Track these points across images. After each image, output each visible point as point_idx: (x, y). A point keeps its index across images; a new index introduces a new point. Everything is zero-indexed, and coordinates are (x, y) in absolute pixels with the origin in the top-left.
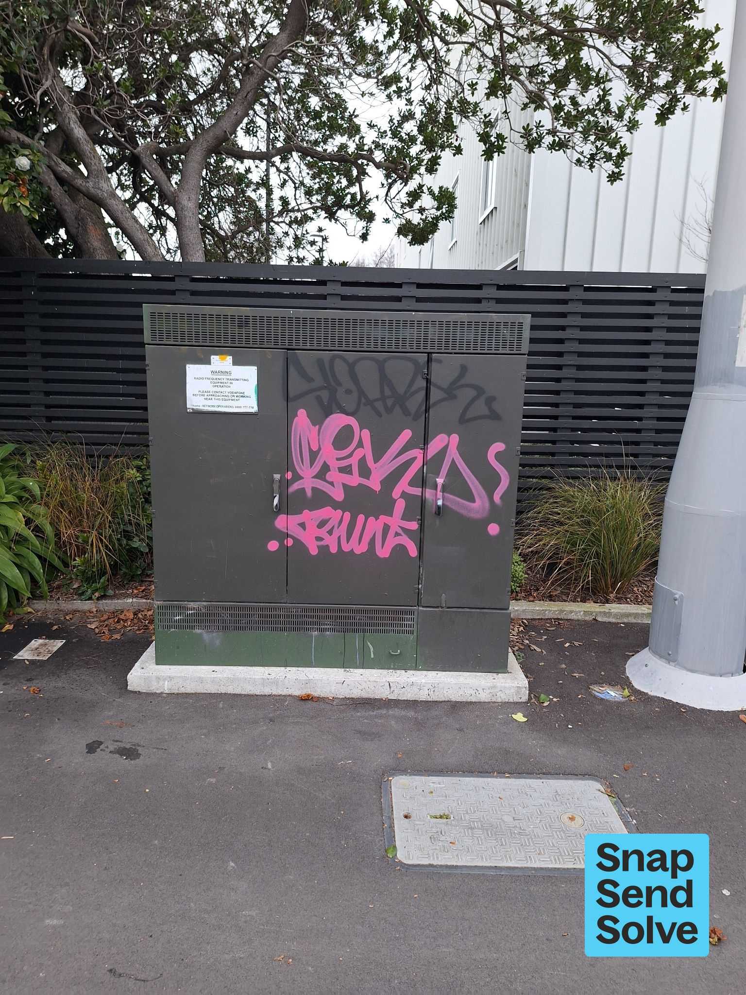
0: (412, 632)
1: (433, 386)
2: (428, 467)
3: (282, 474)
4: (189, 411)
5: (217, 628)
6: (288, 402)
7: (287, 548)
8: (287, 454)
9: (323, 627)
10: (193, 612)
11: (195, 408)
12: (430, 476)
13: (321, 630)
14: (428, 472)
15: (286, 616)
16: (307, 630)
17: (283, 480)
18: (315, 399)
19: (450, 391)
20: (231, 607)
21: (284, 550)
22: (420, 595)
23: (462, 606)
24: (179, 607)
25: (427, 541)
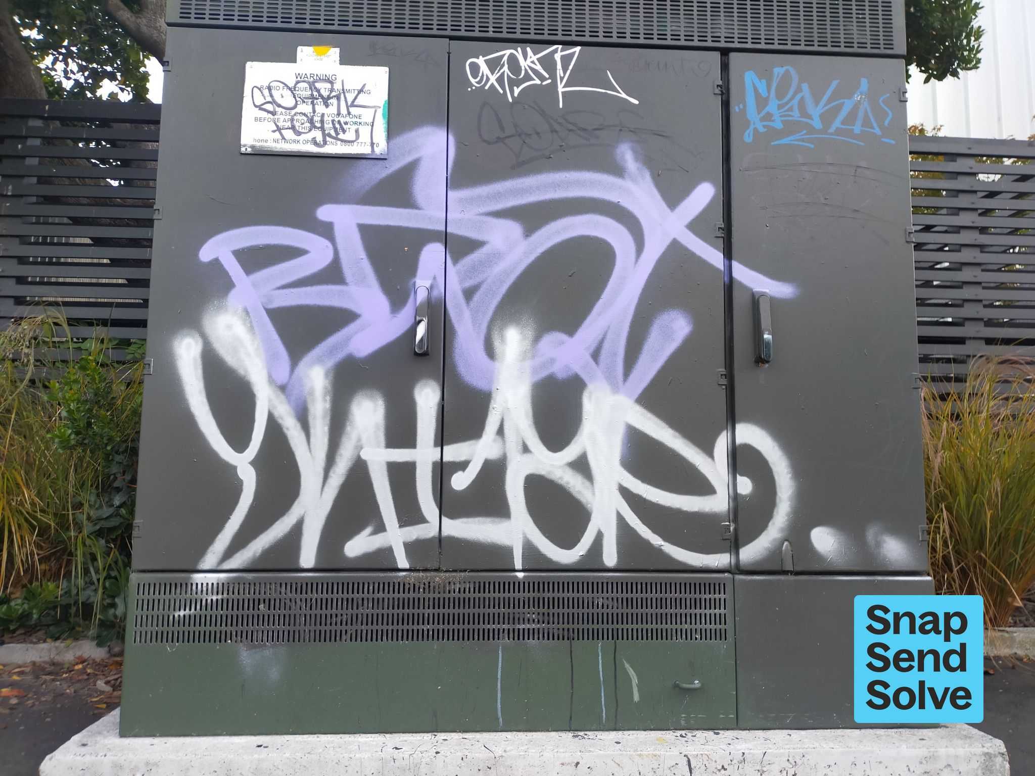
0: (721, 635)
1: (735, 108)
2: (735, 265)
3: (435, 278)
4: (243, 149)
5: (275, 637)
6: (451, 138)
7: (441, 440)
8: (445, 238)
9: (522, 627)
10: (220, 597)
11: (258, 144)
12: (740, 283)
13: (519, 635)
14: (735, 274)
15: (437, 603)
16: (486, 635)
17: (435, 293)
18: (502, 129)
19: (769, 117)
20: (311, 585)
21: (436, 445)
22: (735, 545)
23: (831, 569)
24: (186, 585)
25: (741, 421)
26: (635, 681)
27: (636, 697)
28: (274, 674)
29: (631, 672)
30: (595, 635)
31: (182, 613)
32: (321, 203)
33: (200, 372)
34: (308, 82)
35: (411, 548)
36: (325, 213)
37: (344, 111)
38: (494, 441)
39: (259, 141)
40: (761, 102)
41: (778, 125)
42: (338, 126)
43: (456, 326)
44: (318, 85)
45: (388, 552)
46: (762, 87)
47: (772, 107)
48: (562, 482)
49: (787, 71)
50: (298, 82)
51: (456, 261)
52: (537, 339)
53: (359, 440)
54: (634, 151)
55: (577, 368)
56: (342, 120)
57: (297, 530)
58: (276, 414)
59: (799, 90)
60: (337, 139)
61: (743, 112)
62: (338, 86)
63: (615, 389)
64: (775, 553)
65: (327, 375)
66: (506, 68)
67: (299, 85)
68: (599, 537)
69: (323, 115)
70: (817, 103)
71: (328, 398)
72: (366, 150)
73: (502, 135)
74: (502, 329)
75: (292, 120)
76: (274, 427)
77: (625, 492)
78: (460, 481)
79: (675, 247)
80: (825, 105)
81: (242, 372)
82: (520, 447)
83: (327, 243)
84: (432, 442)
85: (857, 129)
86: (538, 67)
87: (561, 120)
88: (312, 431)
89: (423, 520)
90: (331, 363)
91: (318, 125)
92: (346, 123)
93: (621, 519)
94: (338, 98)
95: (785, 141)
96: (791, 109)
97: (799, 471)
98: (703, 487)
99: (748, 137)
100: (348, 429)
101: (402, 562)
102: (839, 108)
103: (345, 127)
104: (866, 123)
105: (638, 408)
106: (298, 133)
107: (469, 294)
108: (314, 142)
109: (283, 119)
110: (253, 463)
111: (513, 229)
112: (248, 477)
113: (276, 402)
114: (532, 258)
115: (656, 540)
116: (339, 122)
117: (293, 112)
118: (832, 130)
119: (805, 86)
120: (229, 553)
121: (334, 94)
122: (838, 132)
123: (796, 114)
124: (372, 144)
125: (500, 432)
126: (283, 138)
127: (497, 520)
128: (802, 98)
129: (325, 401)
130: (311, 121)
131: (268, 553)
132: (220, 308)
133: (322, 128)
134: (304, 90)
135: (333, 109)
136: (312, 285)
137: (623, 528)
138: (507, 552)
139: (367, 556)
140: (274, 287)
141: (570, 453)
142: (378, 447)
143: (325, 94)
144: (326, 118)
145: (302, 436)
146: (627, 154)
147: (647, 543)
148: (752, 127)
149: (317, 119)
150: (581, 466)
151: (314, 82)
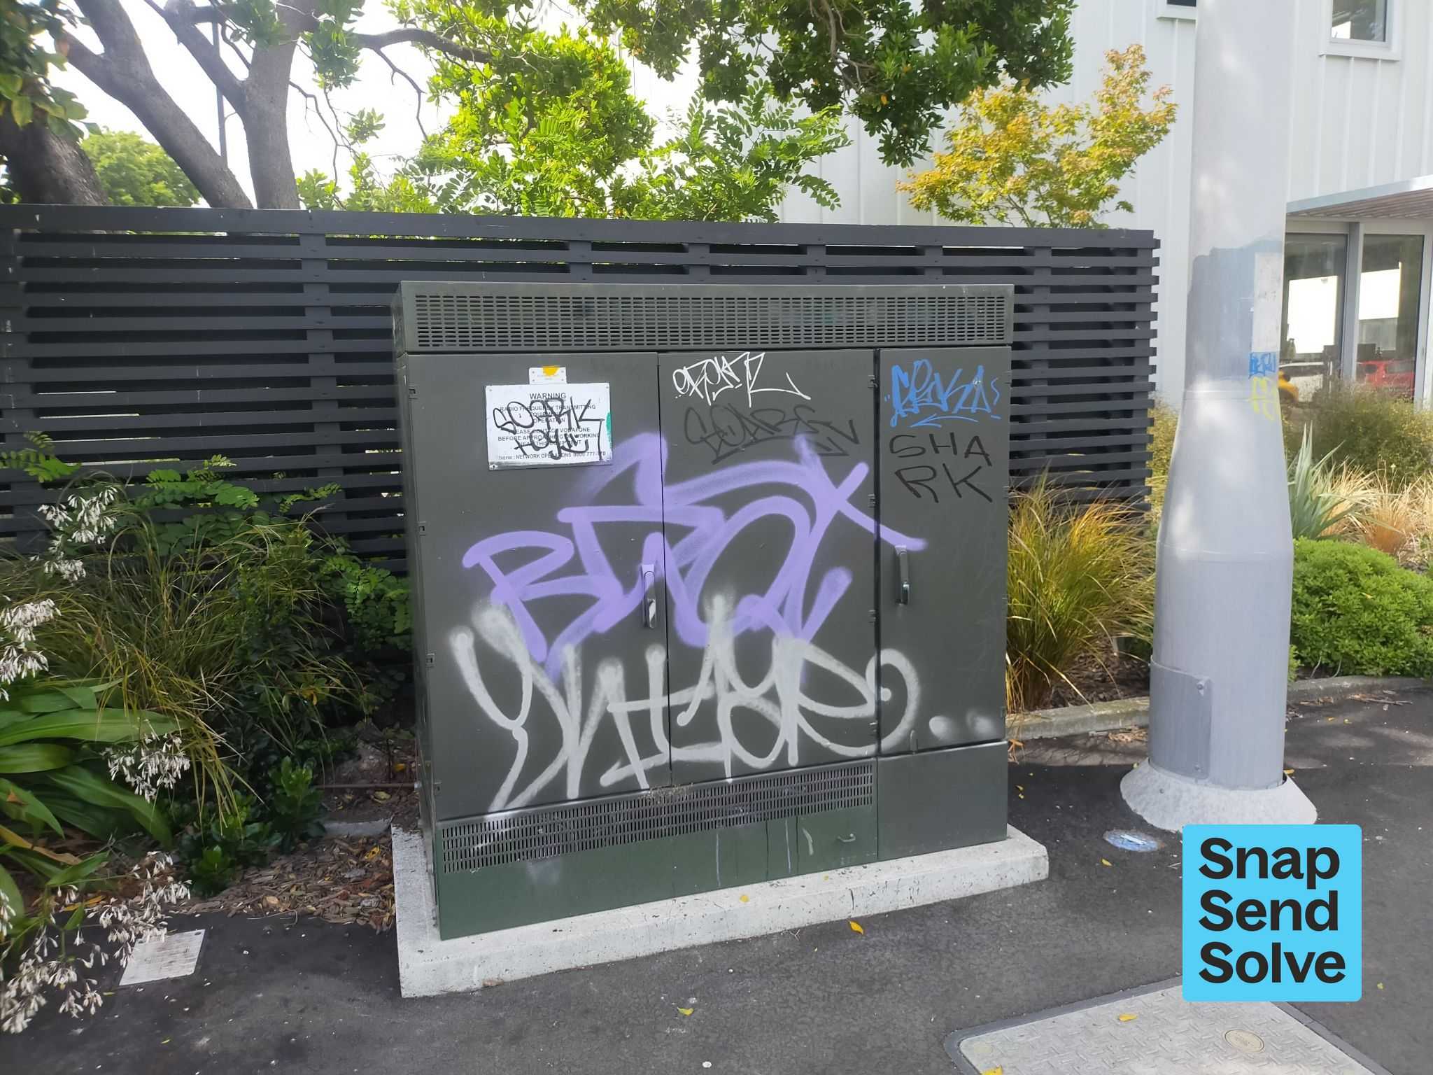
0: (869, 801)
1: (884, 399)
2: (882, 527)
3: (657, 562)
4: (491, 466)
5: (553, 851)
6: (663, 440)
7: (668, 690)
8: (663, 527)
9: (732, 816)
10: (508, 829)
11: (503, 461)
12: (886, 542)
13: (729, 823)
14: (882, 536)
15: (671, 809)
16: (707, 826)
17: (658, 573)
18: (705, 431)
19: (909, 404)
20: (576, 810)
21: (664, 694)
22: (879, 737)
23: (940, 745)
24: (481, 825)
25: (886, 647)
26: (810, 841)
27: (811, 851)
28: (555, 877)
29: (808, 836)
30: (782, 815)
31: (480, 846)
32: (561, 508)
33: (474, 660)
34: (542, 402)
35: (651, 774)
36: (564, 515)
37: (574, 425)
38: (708, 684)
39: (504, 458)
40: (904, 391)
41: (916, 410)
42: (570, 439)
43: (676, 599)
44: (550, 403)
45: (633, 779)
46: (905, 377)
47: (912, 396)
48: (758, 709)
49: (924, 363)
50: (532, 402)
51: (672, 544)
52: (737, 602)
53: (605, 698)
54: (809, 441)
55: (767, 622)
56: (574, 434)
57: (563, 772)
58: (539, 686)
59: (932, 379)
60: (569, 450)
61: (890, 401)
62: (567, 403)
63: (796, 634)
64: (906, 739)
65: (576, 651)
66: (705, 377)
67: (534, 405)
68: (786, 745)
69: (557, 431)
70: (945, 388)
71: (579, 668)
72: (596, 458)
73: (705, 436)
74: (711, 597)
75: (531, 437)
76: (538, 696)
77: (803, 710)
78: (683, 719)
79: (840, 518)
80: (953, 389)
81: (508, 656)
82: (727, 686)
83: (569, 542)
84: (661, 693)
85: (973, 409)
86: (732, 374)
87: (751, 418)
88: (568, 696)
89: (657, 752)
90: (579, 639)
91: (554, 440)
92: (577, 436)
93: (800, 731)
94: (568, 413)
95: (920, 424)
96: (925, 396)
97: (923, 680)
98: (858, 700)
99: (894, 423)
100: (596, 690)
101: (644, 784)
102: (962, 390)
103: (576, 439)
104: (981, 404)
105: (812, 647)
106: (537, 448)
107: (683, 571)
108: (551, 454)
109: (523, 436)
110: (524, 726)
111: (717, 513)
112: (522, 738)
113: (538, 677)
114: (730, 539)
115: (825, 743)
116: (571, 435)
117: (531, 429)
118: (955, 411)
119: (937, 375)
120: (512, 796)
121: (564, 410)
122: (960, 412)
123: (929, 400)
124: (600, 453)
125: (712, 677)
126: (525, 454)
127: (712, 744)
128: (935, 386)
129: (576, 670)
130: (547, 436)
131: (542, 793)
132: (486, 605)
133: (557, 442)
134: (538, 409)
135: (565, 425)
136: (559, 577)
137: (802, 736)
138: (719, 766)
139: (618, 784)
140: (528, 582)
141: (764, 687)
142: (620, 700)
143: (557, 411)
144: (559, 433)
145: (561, 700)
146: (802, 443)
147: (819, 745)
148: (897, 413)
149: (552, 434)
150: (772, 696)
151: (547, 400)
